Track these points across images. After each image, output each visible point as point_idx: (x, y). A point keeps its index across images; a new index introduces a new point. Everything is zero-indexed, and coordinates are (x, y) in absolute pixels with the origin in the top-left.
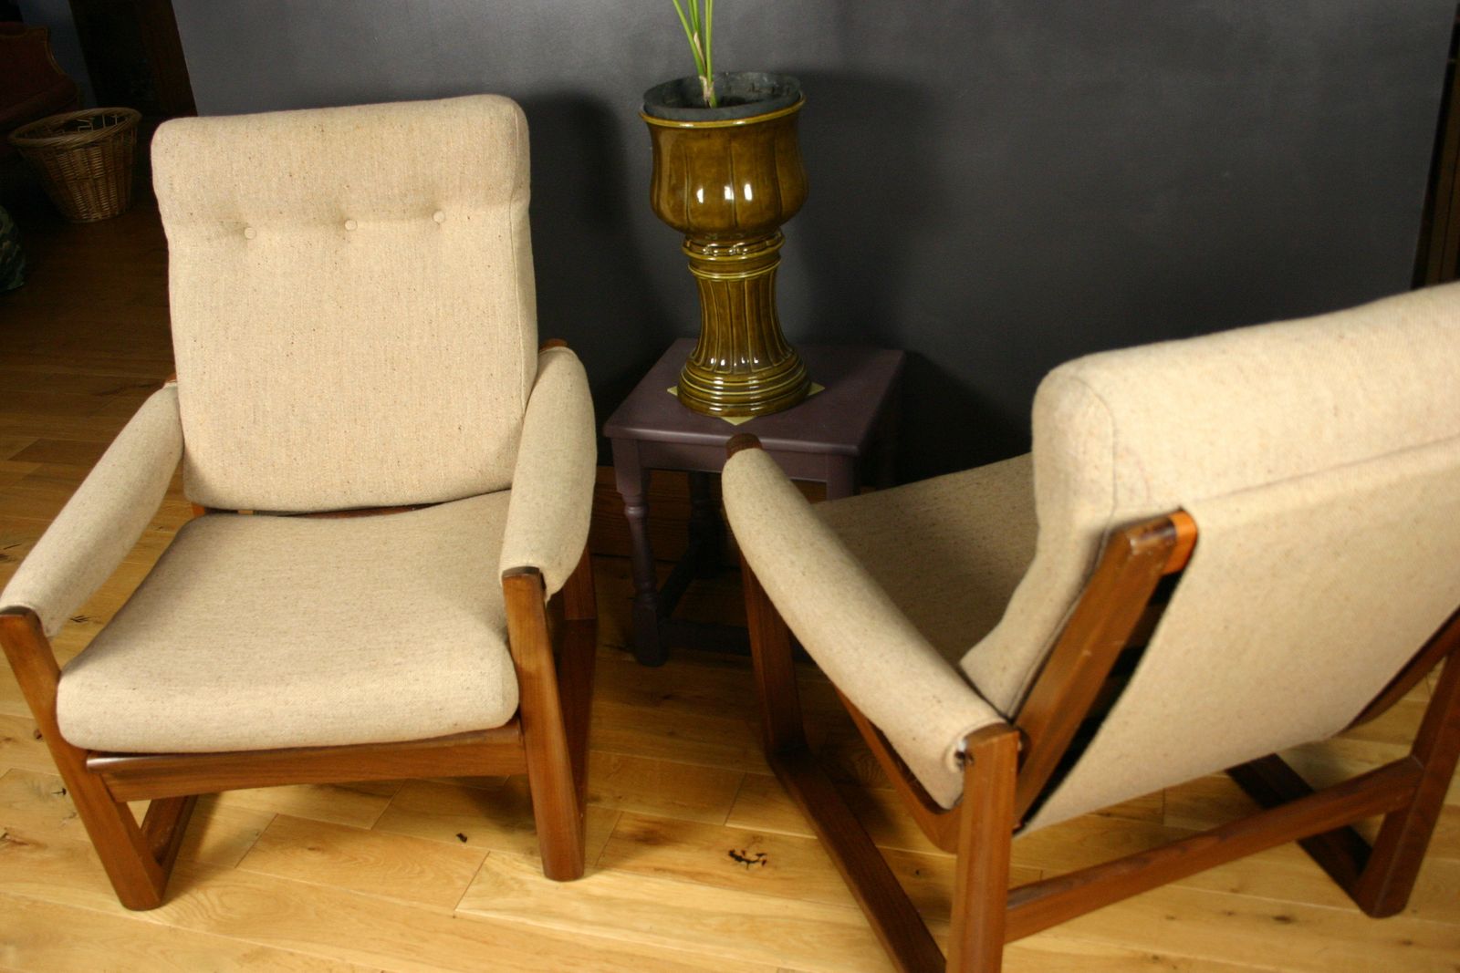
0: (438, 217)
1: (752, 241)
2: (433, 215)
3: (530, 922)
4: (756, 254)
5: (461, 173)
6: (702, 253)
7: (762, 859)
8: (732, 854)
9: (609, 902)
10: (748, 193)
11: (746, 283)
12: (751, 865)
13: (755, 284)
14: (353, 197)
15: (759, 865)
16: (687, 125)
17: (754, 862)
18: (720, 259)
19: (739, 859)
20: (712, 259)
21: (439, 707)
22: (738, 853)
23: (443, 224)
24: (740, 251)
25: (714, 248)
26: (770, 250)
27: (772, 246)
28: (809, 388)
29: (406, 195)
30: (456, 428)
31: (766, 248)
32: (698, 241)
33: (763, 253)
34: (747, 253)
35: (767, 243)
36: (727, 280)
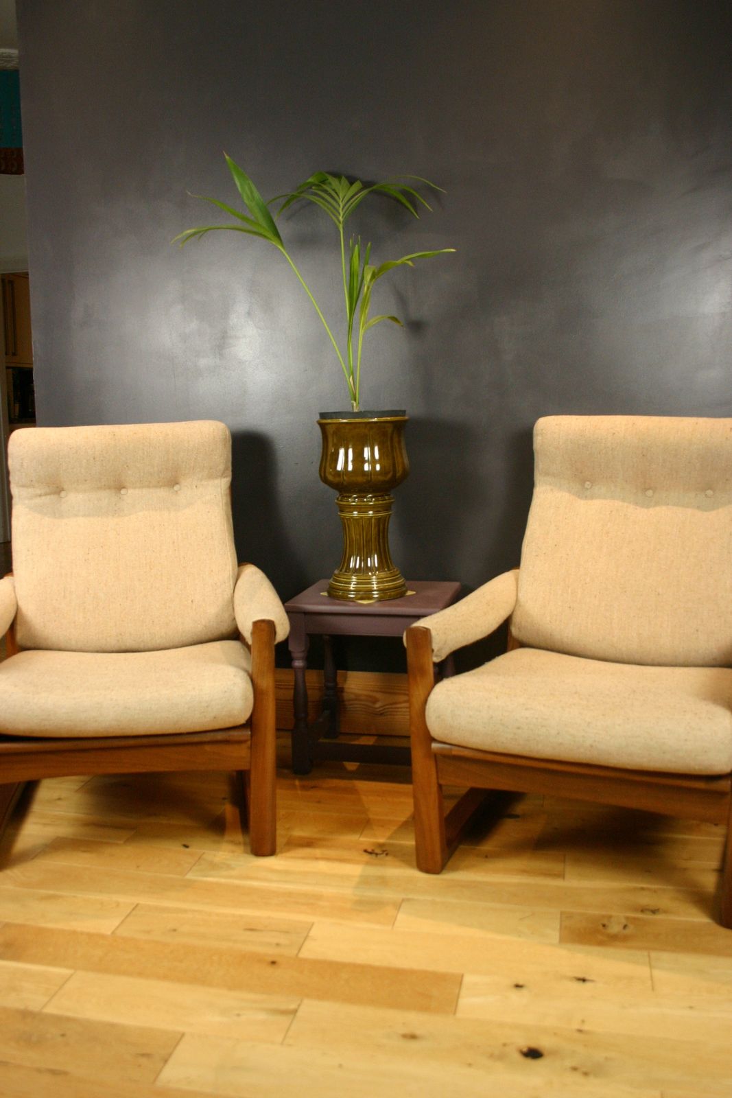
0: (176, 488)
1: (378, 494)
2: (173, 486)
3: (237, 882)
4: (381, 502)
5: (195, 459)
6: (348, 501)
7: (386, 852)
8: (366, 851)
9: (287, 872)
10: (378, 467)
11: (373, 520)
12: (379, 856)
13: (379, 520)
14: (129, 472)
15: (384, 855)
16: (345, 421)
17: (380, 854)
18: (359, 503)
19: (371, 853)
20: (354, 504)
21: (206, 705)
22: (370, 850)
23: (179, 492)
24: (370, 500)
25: (355, 498)
26: (387, 501)
27: (389, 499)
28: (406, 591)
29: (161, 472)
30: (190, 601)
31: (385, 500)
32: (345, 495)
33: (384, 502)
34: (375, 501)
35: (386, 497)
36: (362, 517)
